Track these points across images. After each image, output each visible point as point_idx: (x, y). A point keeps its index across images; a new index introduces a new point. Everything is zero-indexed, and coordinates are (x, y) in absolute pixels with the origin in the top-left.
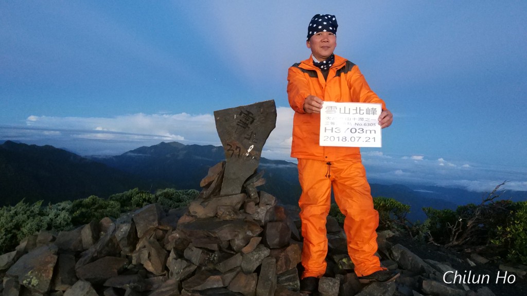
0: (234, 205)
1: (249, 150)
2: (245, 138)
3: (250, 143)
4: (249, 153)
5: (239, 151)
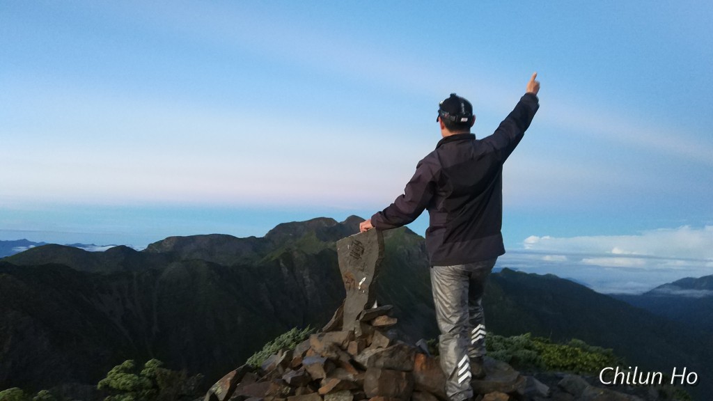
0: (341, 342)
1: (360, 283)
2: (359, 269)
3: (363, 274)
4: (361, 286)
5: (354, 283)
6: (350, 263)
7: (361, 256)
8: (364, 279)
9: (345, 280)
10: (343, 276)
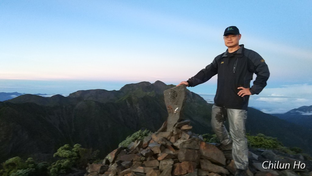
0: (167, 137)
1: (176, 110)
2: (175, 104)
3: (177, 106)
4: (176, 111)
5: (172, 110)
6: (170, 101)
7: (176, 98)
8: (177, 108)
10: (167, 107)
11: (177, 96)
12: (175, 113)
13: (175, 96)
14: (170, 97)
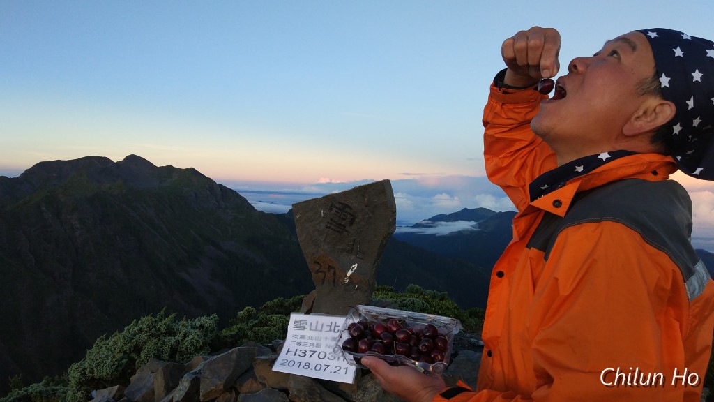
1: (350, 273)
2: (345, 250)
3: (352, 257)
4: (349, 277)
5: (334, 274)
6: (325, 240)
7: (347, 228)
8: (356, 265)
9: (311, 266)
10: (308, 261)
11: (352, 222)
12: (348, 284)
13: (344, 223)
14: (323, 226)
